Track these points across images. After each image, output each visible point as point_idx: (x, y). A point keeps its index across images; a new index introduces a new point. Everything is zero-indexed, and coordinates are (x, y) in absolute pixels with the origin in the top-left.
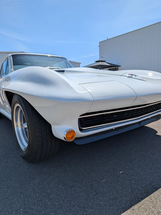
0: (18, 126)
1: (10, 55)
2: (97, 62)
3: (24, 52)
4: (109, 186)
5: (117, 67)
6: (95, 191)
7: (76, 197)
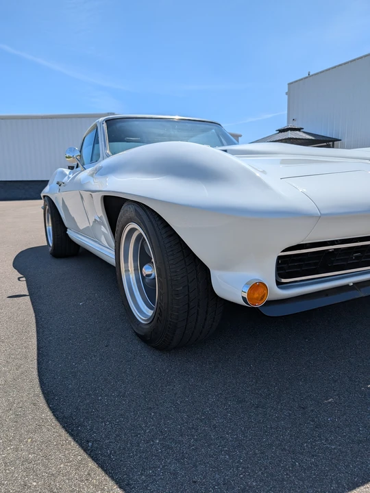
0: (129, 270)
1: (101, 119)
2: (281, 131)
3: (114, 114)
4: (345, 414)
5: (331, 143)
6: (313, 421)
7: (271, 428)
